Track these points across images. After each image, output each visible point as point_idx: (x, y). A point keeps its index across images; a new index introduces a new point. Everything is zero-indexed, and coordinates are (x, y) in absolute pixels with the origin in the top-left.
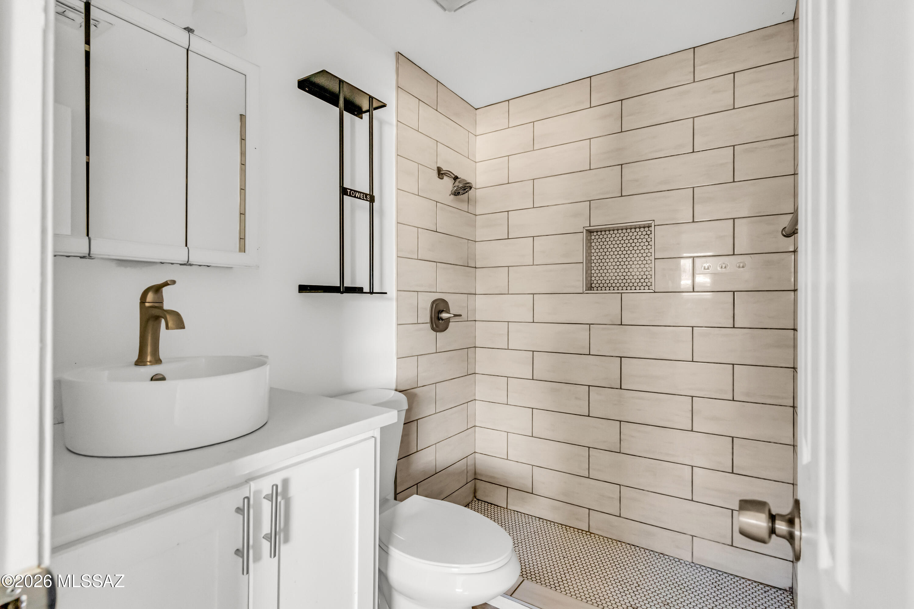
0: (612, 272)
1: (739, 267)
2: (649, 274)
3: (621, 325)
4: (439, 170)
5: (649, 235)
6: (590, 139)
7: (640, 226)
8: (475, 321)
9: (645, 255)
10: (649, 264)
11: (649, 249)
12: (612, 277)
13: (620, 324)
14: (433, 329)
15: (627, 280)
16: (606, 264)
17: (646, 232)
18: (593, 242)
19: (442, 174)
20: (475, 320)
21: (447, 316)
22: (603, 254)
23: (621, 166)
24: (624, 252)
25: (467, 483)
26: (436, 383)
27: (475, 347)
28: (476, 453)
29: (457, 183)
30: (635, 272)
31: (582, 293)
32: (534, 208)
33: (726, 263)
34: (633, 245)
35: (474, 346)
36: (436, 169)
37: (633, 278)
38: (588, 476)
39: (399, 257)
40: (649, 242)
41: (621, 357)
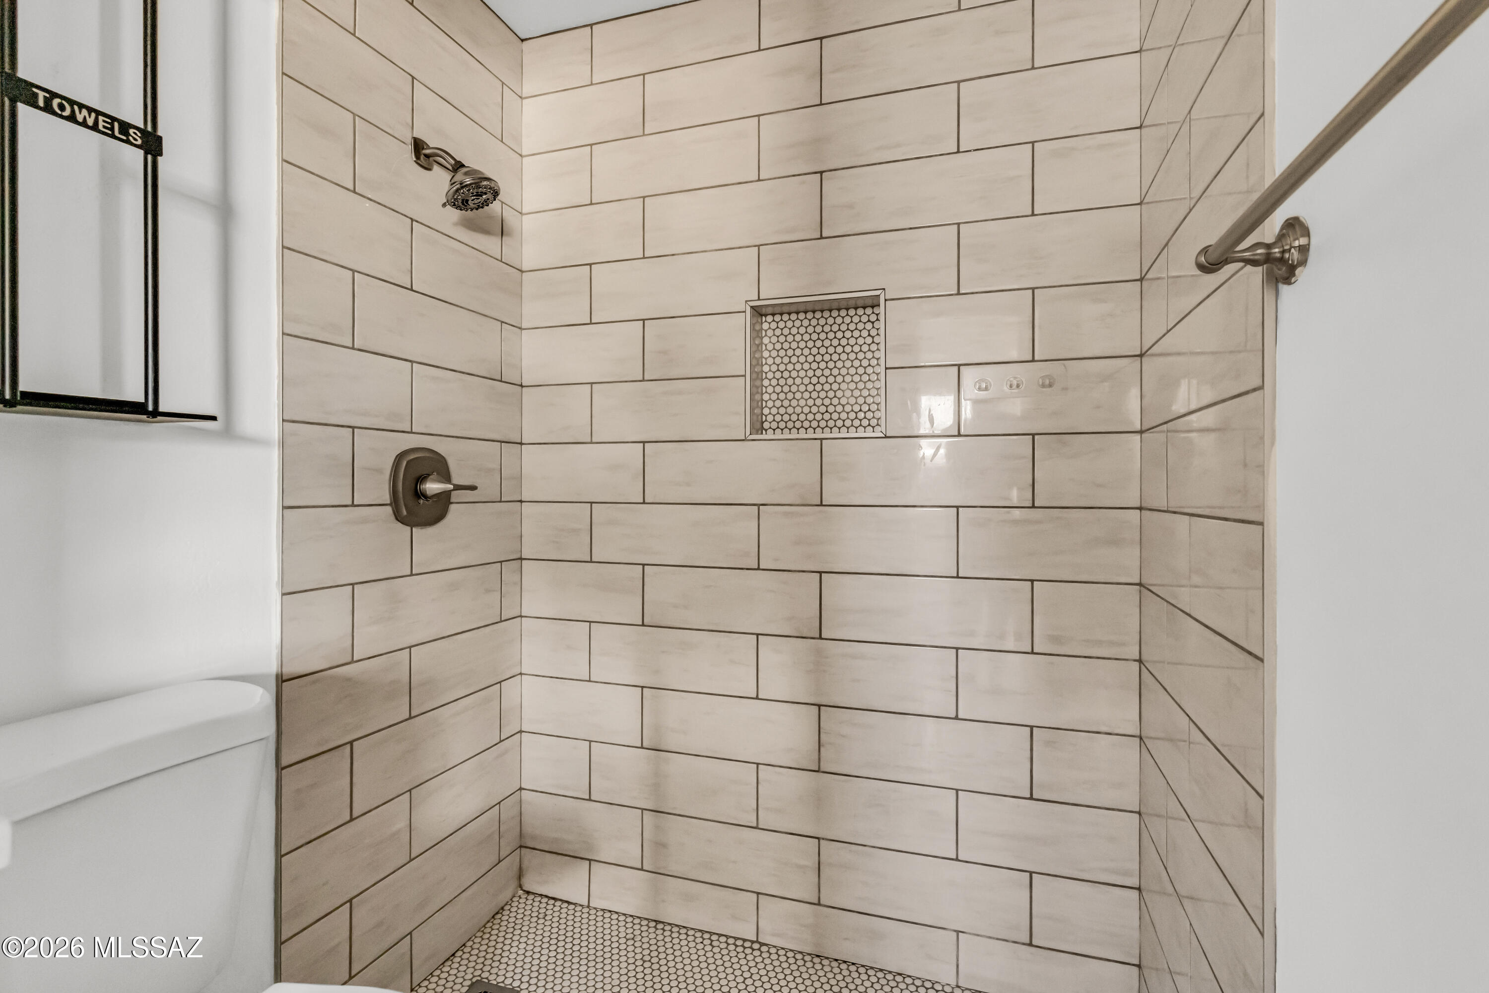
0: (802, 398)
1: (1043, 386)
2: (874, 402)
3: (821, 505)
4: (418, 146)
5: (873, 323)
6: (759, 116)
7: (856, 304)
8: (520, 503)
9: (865, 363)
10: (873, 382)
11: (873, 352)
12: (802, 407)
13: (819, 503)
14: (398, 517)
15: (831, 414)
16: (790, 381)
17: (869, 316)
18: (766, 335)
19: (427, 156)
20: (519, 499)
21: (442, 488)
22: (786, 360)
23: (819, 175)
24: (827, 358)
25: (500, 861)
26: (410, 647)
27: (521, 559)
28: (523, 791)
29: (459, 177)
30: (848, 398)
31: (743, 440)
32: (644, 258)
33: (1019, 377)
34: (844, 342)
35: (518, 556)
36: (409, 140)
37: (843, 411)
38: (754, 825)
39: (288, 335)
40: (873, 337)
41: (820, 573)
